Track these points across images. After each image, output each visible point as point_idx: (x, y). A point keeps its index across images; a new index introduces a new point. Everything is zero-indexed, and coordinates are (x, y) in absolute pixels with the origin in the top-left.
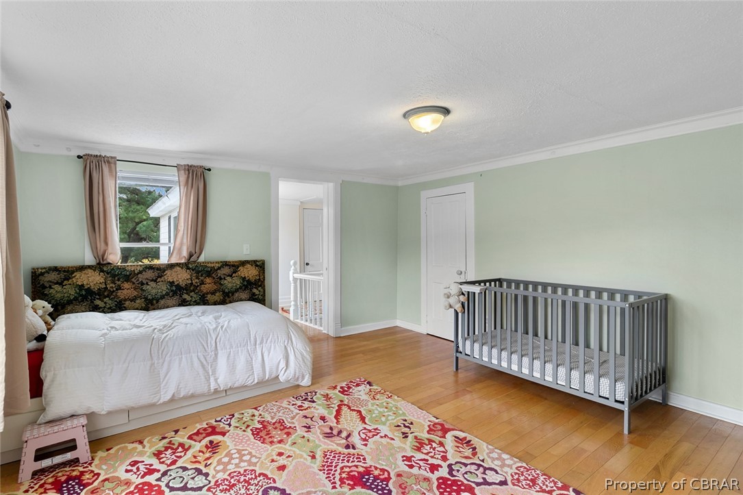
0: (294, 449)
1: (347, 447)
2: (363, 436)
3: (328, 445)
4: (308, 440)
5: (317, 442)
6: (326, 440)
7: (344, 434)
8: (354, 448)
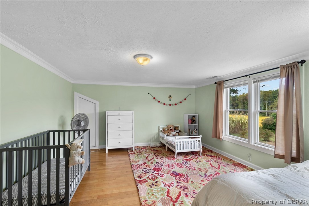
0: (199, 185)
1: (180, 182)
2: (172, 185)
3: (186, 185)
4: (194, 187)
5: (190, 186)
6: (186, 186)
7: (179, 187)
8: (177, 182)
